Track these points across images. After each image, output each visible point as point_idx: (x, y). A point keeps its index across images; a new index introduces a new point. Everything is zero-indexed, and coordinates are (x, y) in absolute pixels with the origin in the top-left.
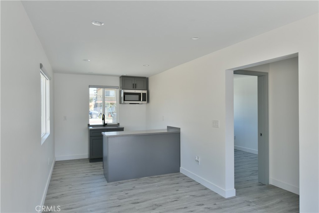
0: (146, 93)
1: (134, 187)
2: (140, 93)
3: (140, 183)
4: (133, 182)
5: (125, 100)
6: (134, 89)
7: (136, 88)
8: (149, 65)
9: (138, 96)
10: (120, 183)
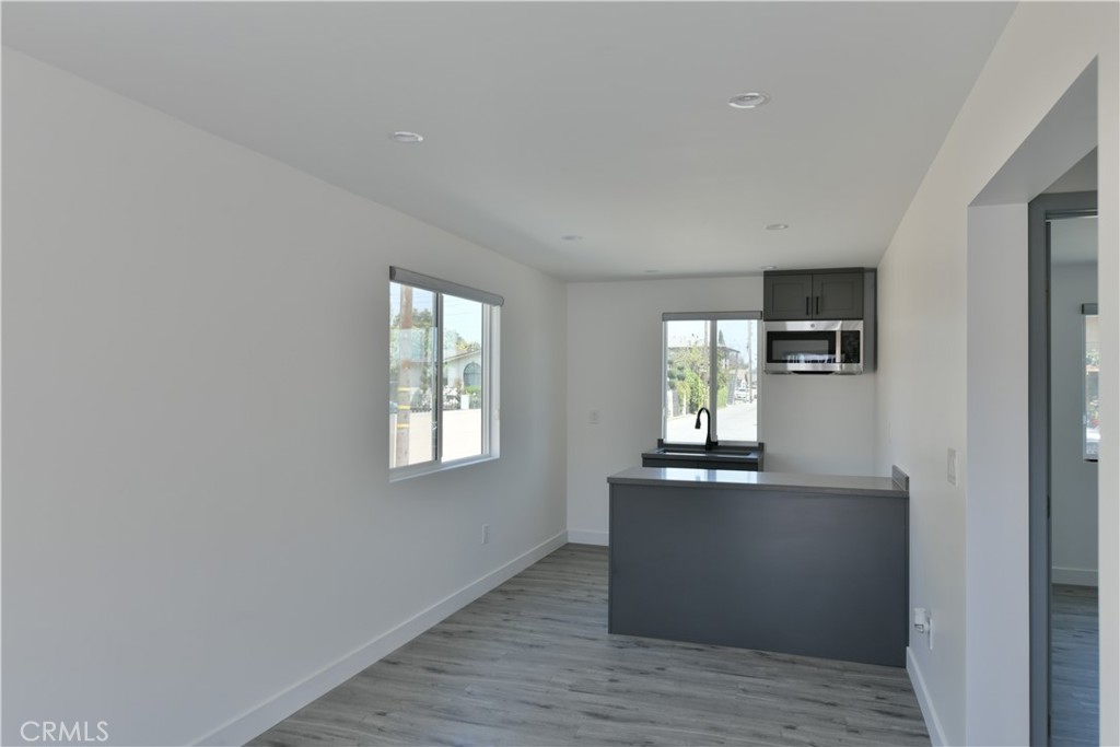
0: (858, 332)
1: (663, 669)
2: (834, 333)
3: (697, 663)
4: (683, 651)
5: (775, 358)
6: (810, 317)
7: (817, 313)
8: (786, 227)
9: (825, 344)
10: (639, 645)
